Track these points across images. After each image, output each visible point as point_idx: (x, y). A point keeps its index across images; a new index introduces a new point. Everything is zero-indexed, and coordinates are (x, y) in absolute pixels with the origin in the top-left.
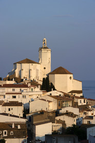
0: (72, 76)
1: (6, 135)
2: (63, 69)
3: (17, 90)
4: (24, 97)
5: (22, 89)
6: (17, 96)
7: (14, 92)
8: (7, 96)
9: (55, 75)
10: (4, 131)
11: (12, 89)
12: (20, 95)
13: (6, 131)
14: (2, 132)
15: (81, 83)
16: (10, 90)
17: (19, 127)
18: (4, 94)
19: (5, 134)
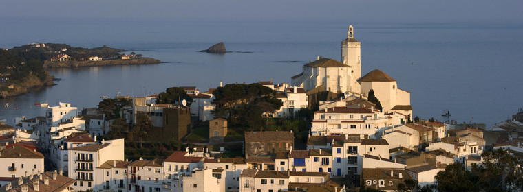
0: (394, 83)
1: (383, 186)
2: (382, 73)
3: (357, 116)
4: (368, 126)
5: (364, 115)
6: (358, 125)
7: (351, 120)
8: (343, 125)
9: (373, 83)
10: (380, 181)
11: (349, 115)
12: (362, 124)
13: (383, 181)
14: (378, 182)
15: (409, 94)
16: (346, 116)
17: (400, 176)
18: (340, 122)
19: (382, 184)
